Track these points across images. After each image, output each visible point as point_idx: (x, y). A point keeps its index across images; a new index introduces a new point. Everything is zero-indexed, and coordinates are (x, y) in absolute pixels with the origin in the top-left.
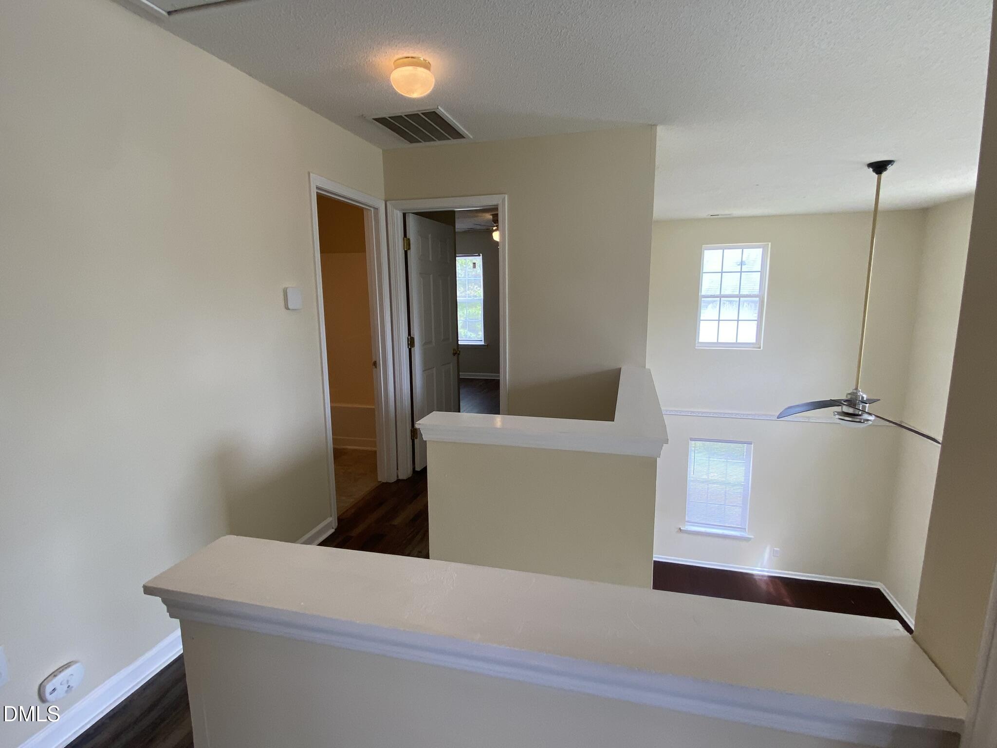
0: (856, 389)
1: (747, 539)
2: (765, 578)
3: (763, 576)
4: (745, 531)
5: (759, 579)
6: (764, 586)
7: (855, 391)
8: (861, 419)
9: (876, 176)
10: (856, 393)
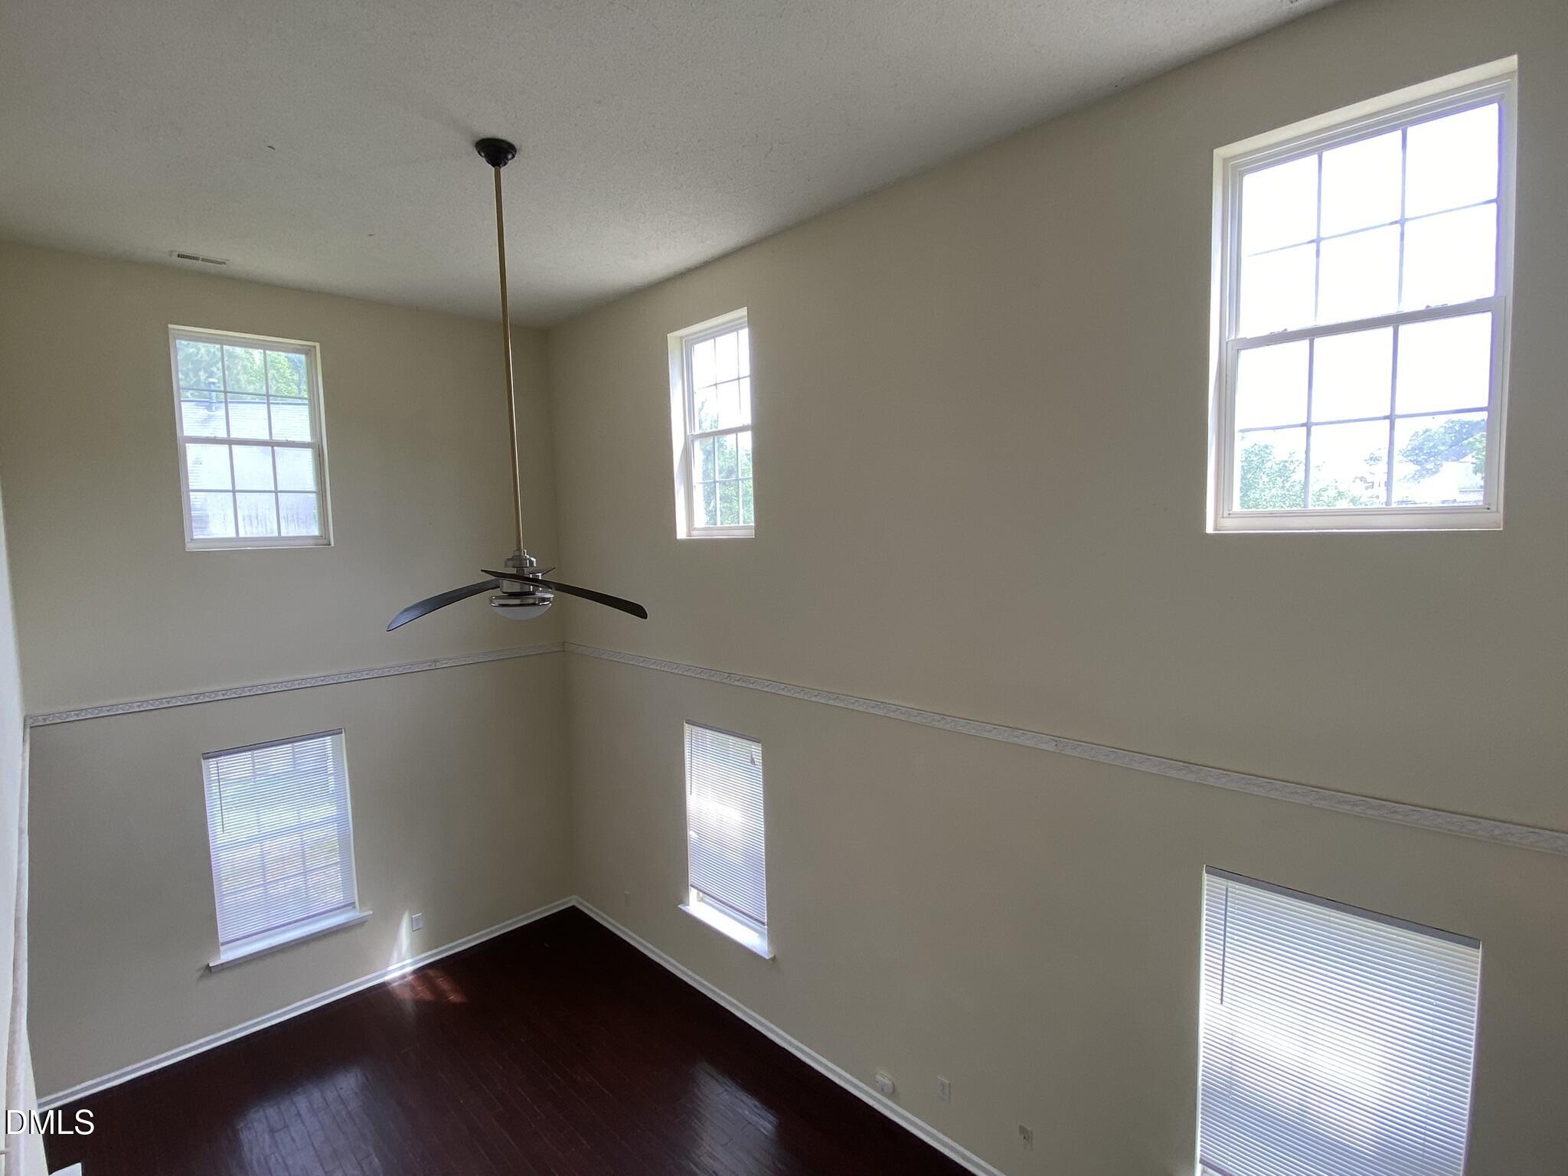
0: (519, 549)
1: (360, 924)
2: (410, 978)
3: (404, 977)
4: (354, 908)
5: (400, 985)
6: (406, 995)
7: (517, 553)
8: (535, 598)
9: (491, 169)
10: (520, 556)
